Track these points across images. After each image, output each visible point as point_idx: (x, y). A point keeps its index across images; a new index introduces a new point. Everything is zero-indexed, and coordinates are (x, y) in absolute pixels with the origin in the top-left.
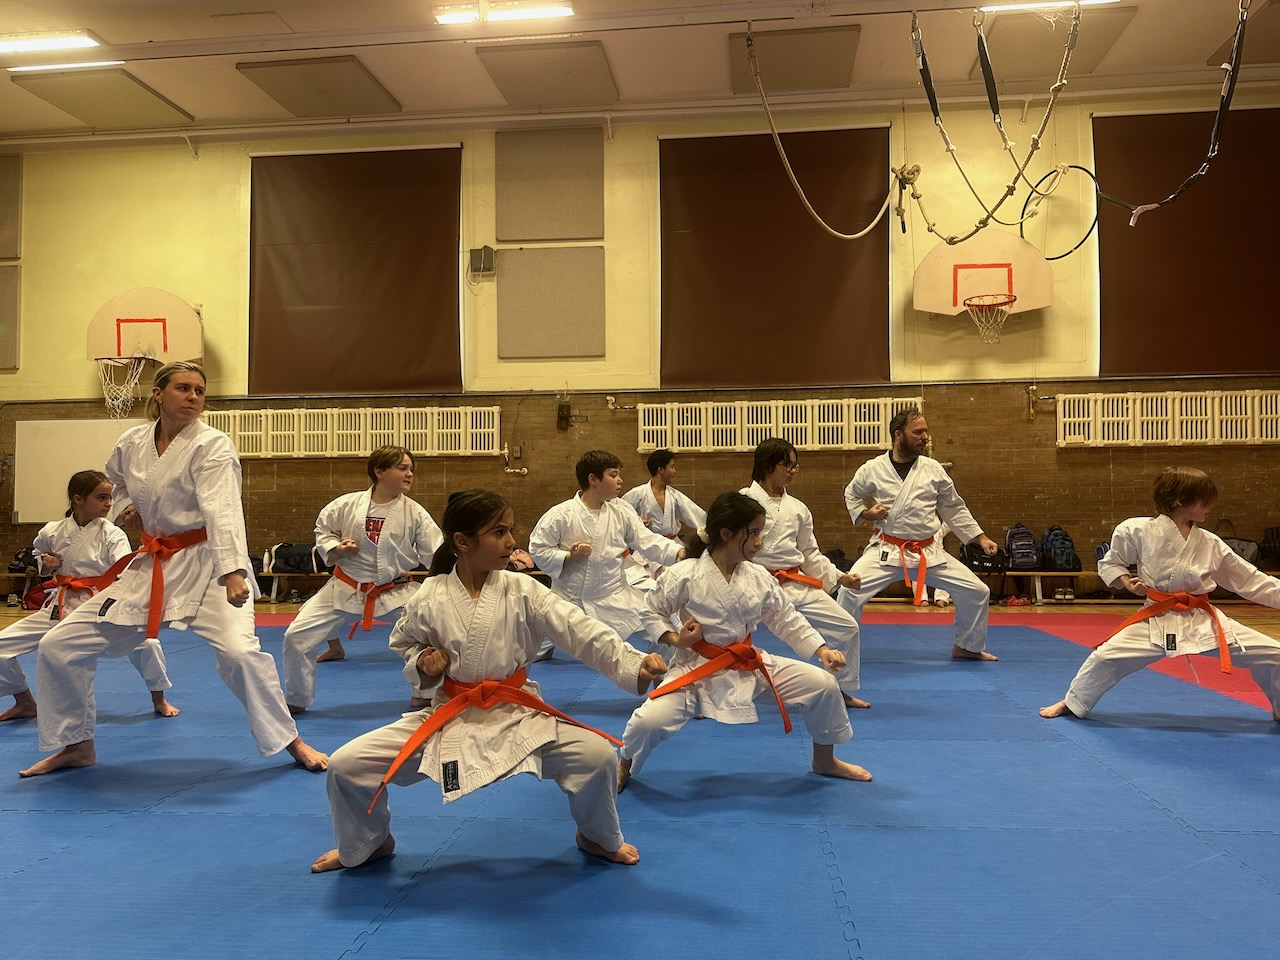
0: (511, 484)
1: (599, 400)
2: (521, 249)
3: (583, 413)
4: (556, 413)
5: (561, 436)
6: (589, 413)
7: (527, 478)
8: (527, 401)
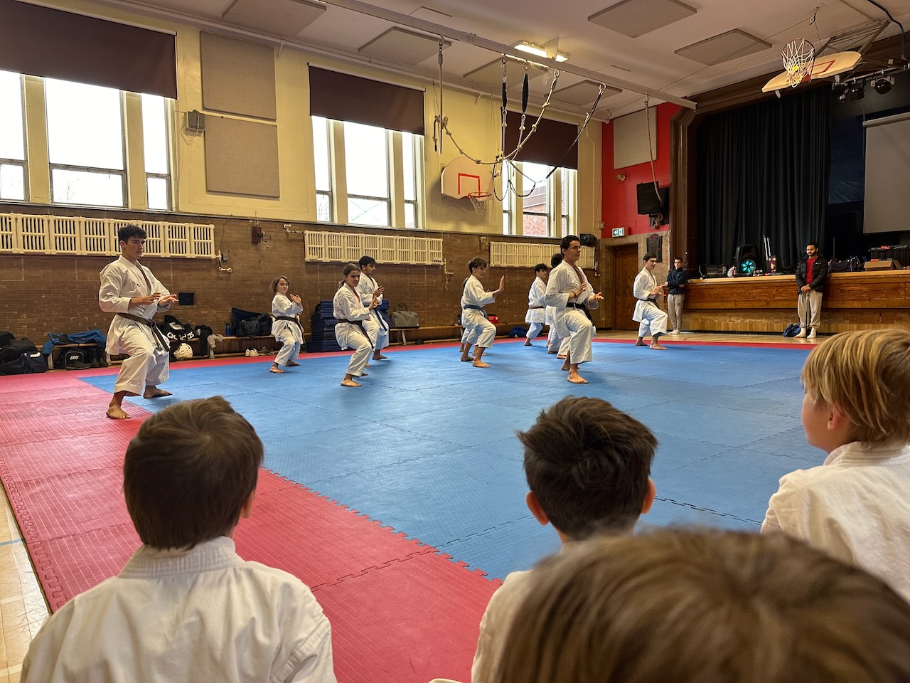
0: (221, 279)
1: (278, 226)
2: (222, 117)
3: (268, 234)
4: (250, 232)
5: (254, 248)
6: (272, 234)
7: (232, 275)
8: (229, 222)
